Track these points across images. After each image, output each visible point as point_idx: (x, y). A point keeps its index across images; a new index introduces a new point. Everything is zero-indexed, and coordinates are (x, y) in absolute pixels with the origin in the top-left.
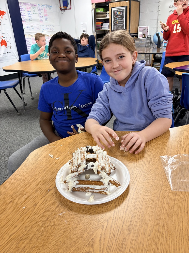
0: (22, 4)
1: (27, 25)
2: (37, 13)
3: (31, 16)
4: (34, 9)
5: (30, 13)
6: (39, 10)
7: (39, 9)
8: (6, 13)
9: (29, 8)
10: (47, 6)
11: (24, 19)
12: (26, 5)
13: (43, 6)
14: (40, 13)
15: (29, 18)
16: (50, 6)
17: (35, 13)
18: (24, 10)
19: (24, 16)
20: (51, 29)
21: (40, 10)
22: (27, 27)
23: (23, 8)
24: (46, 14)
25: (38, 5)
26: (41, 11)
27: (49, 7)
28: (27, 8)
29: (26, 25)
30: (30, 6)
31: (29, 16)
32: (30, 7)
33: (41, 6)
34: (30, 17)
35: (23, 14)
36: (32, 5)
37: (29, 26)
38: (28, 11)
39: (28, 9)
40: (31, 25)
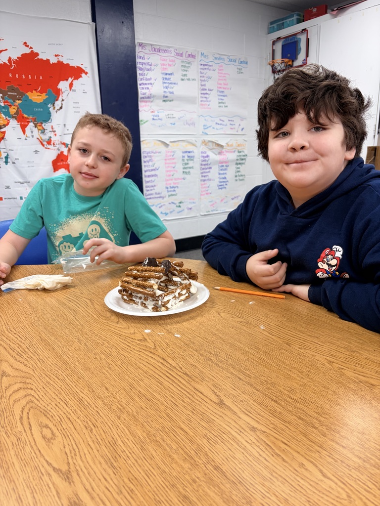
0: (147, 51)
1: (156, 113)
2: (193, 80)
3: (172, 86)
4: (185, 68)
5: (169, 79)
6: (202, 71)
7: (202, 67)
8: (86, 73)
9: (170, 63)
10: (230, 60)
11: (147, 95)
12: (161, 54)
13: (216, 61)
14: (203, 79)
15: (165, 92)
16: (241, 62)
17: (189, 79)
18: (153, 67)
19: (149, 86)
20: (232, 127)
21: (205, 71)
22: (155, 118)
23: (148, 61)
24: (225, 84)
25: (199, 57)
26: (209, 73)
27: (237, 64)
28: (165, 62)
29: (153, 114)
30: (173, 59)
31: (165, 85)
32: (172, 61)
33: (211, 58)
34: (169, 90)
35: (147, 79)
36: (181, 55)
37: (162, 115)
38: (164, 72)
39: (164, 65)
40: (167, 113)
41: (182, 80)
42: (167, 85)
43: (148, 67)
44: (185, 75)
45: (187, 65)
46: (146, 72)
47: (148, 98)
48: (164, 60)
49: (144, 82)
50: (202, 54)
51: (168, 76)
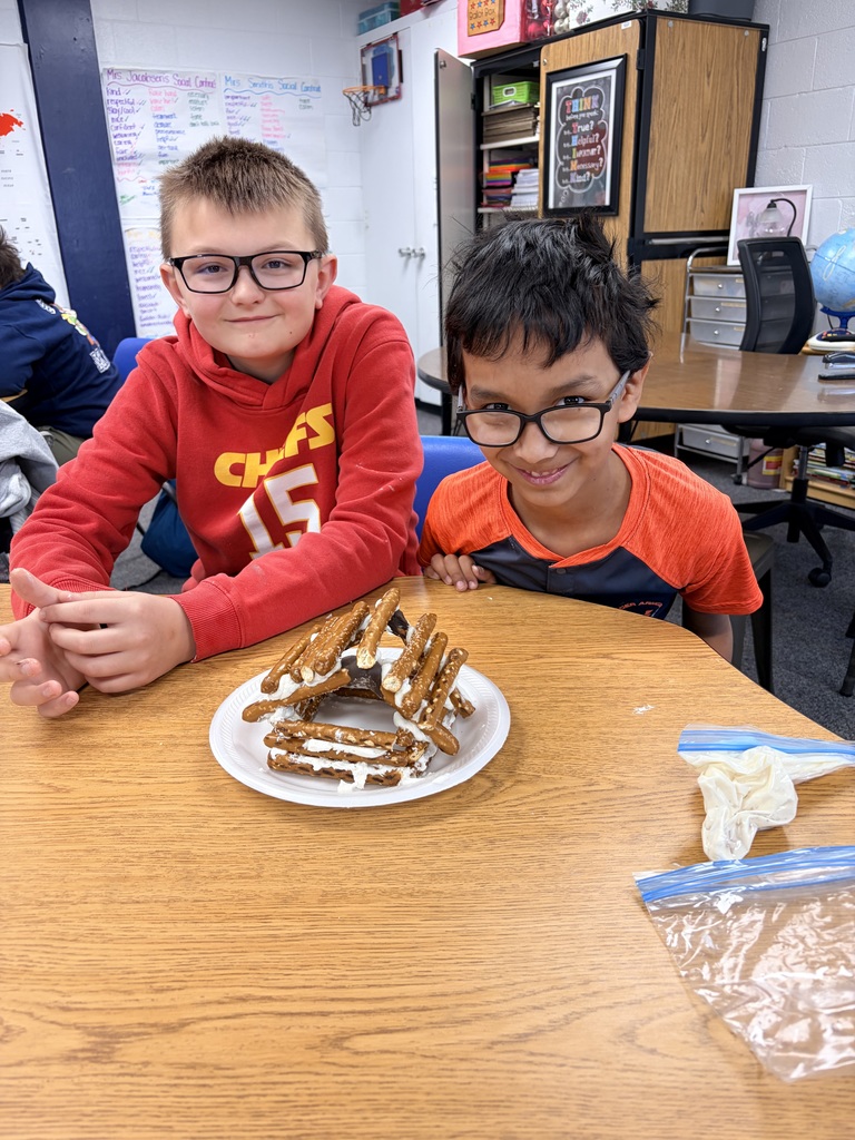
0: (124, 81)
1: (148, 183)
2: (214, 124)
3: (175, 136)
4: (196, 105)
5: (168, 125)
6: (231, 108)
7: (230, 100)
8: (20, 124)
9: (167, 98)
10: (285, 86)
11: (128, 154)
12: (150, 84)
13: (256, 90)
14: (232, 121)
15: (161, 147)
16: (307, 89)
17: (205, 124)
18: (136, 107)
19: (132, 139)
21: (236, 108)
22: (147, 191)
23: (127, 97)
24: (276, 129)
25: (221, 85)
26: (244, 111)
27: (298, 91)
28: (156, 97)
29: (144, 184)
30: (173, 90)
31: (160, 135)
32: (170, 94)
33: (246, 85)
34: (169, 143)
35: (126, 128)
36: (188, 83)
38: (157, 113)
39: (156, 101)
41: (193, 125)
42: (164, 135)
43: (128, 107)
44: (197, 117)
45: (201, 99)
46: (124, 116)
47: (132, 158)
48: (156, 93)
49: (123, 132)
50: (227, 80)
51: (164, 121)
